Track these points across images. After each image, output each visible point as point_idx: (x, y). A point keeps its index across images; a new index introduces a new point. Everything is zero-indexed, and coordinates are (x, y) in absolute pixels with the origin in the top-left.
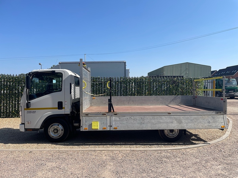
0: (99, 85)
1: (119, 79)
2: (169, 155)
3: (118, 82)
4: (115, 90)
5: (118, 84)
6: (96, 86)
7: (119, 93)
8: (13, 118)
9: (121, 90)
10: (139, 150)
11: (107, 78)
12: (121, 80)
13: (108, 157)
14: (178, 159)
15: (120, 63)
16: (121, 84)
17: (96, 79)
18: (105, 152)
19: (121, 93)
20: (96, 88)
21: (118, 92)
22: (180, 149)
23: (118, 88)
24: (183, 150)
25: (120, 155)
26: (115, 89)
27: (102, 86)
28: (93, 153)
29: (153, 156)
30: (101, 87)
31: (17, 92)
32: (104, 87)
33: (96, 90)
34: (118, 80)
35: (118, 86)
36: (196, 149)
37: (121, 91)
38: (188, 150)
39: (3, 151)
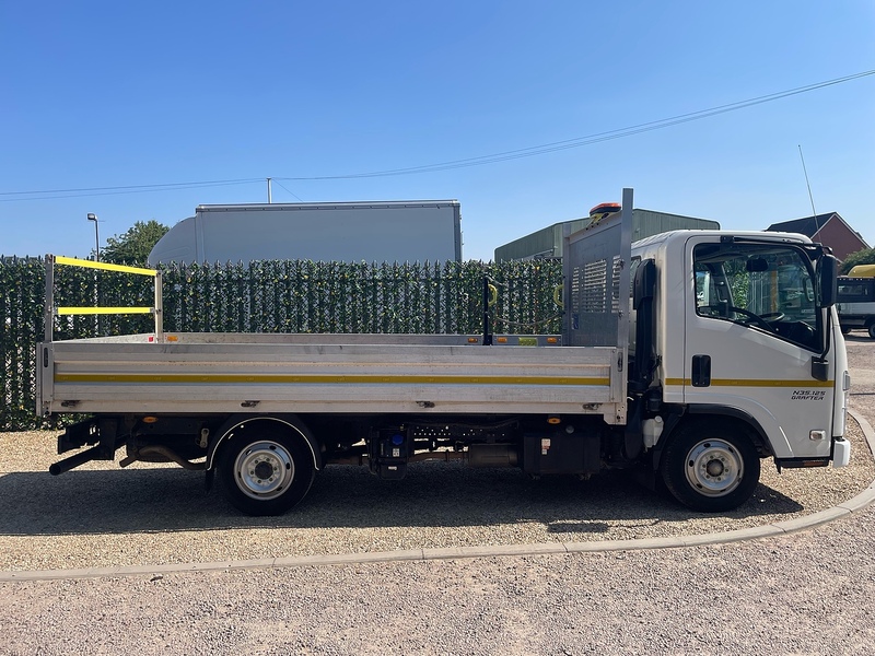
0: (364, 296)
1: (442, 268)
2: (723, 563)
3: (437, 280)
4: (428, 314)
5: (438, 289)
6: (354, 299)
7: (442, 324)
8: (20, 433)
9: (448, 312)
10: (600, 551)
11: (395, 268)
12: (448, 273)
13: (489, 586)
14: (771, 582)
15: (438, 206)
16: (448, 288)
17: (353, 269)
18: (467, 562)
19: (448, 324)
20: (354, 307)
21: (437, 318)
22: (753, 538)
23: (438, 302)
24: (764, 540)
25: (532, 574)
26: (425, 306)
27: (375, 297)
28: (420, 570)
29: (664, 574)
30: (374, 300)
31: (32, 329)
32: (385, 303)
33: (354, 312)
34: (438, 273)
35: (437, 296)
36: (809, 533)
37: (448, 317)
38: (784, 540)
39: (34, 580)
